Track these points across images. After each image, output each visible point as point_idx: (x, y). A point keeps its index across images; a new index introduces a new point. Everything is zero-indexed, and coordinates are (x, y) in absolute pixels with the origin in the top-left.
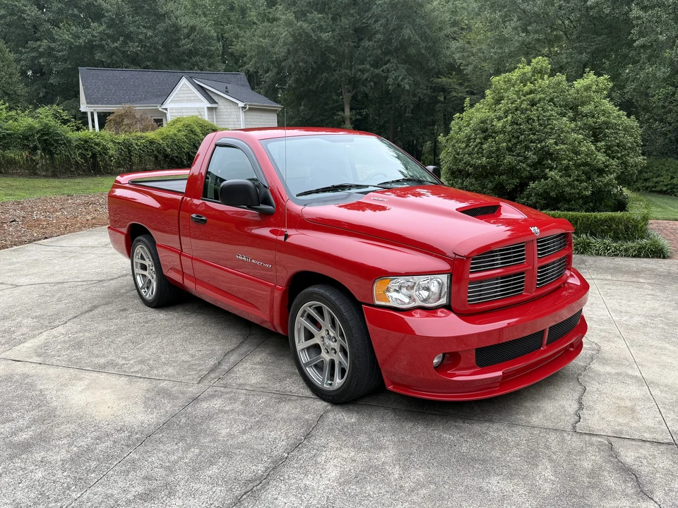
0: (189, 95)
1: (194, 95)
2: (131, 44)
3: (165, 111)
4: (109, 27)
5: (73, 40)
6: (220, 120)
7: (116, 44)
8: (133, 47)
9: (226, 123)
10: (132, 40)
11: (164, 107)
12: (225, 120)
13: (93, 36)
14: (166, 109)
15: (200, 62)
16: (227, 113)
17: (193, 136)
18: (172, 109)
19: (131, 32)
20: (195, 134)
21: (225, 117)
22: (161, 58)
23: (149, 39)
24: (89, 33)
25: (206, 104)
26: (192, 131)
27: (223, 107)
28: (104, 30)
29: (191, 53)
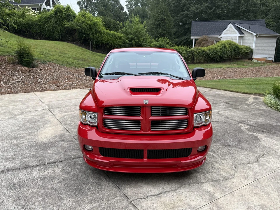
0: (232, 31)
1: (234, 31)
2: (217, 10)
3: (220, 38)
4: (210, 4)
5: (195, 10)
6: (244, 42)
7: (211, 11)
8: (219, 11)
9: (247, 43)
10: (219, 8)
11: (221, 36)
12: (247, 42)
13: (203, 8)
14: (221, 37)
15: (249, 15)
16: (248, 39)
17: (224, 49)
18: (223, 37)
19: (219, 5)
20: (226, 48)
21: (246, 40)
22: (230, 15)
23: (226, 7)
24: (202, 7)
25: (238, 34)
26: (224, 47)
27: (246, 36)
28: (208, 5)
29: (245, 12)
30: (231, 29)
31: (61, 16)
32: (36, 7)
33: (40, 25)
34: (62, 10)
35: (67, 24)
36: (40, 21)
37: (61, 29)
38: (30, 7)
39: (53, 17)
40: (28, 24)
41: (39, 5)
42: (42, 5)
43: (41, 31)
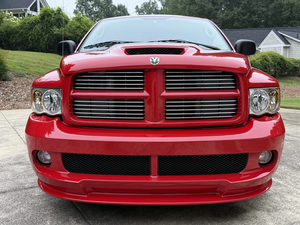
0: (273, 40)
1: (276, 40)
2: (253, 17)
3: (259, 50)
4: (243, 9)
5: (224, 18)
6: (291, 54)
7: (245, 17)
8: (255, 18)
9: (294, 55)
10: (254, 14)
11: (259, 48)
12: (294, 54)
13: (234, 14)
14: (260, 49)
15: (295, 23)
16: (295, 50)
17: (265, 62)
18: (263, 48)
19: (254, 10)
20: (267, 61)
21: (294, 52)
22: (270, 23)
23: (264, 13)
24: (233, 13)
25: (283, 45)
26: (265, 59)
27: (293, 46)
28: (240, 11)
29: (289, 19)
30: (273, 38)
31: (50, 21)
32: (19, 13)
33: (22, 32)
34: (51, 13)
35: (56, 30)
36: (22, 28)
37: (48, 37)
38: (11, 13)
39: (39, 22)
40: (6, 31)
41: (23, 10)
42: (26, 10)
43: (22, 41)
